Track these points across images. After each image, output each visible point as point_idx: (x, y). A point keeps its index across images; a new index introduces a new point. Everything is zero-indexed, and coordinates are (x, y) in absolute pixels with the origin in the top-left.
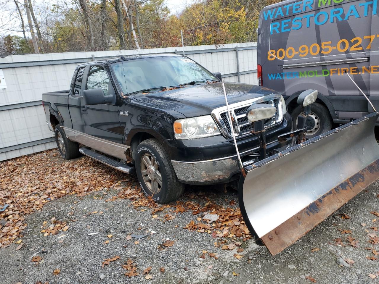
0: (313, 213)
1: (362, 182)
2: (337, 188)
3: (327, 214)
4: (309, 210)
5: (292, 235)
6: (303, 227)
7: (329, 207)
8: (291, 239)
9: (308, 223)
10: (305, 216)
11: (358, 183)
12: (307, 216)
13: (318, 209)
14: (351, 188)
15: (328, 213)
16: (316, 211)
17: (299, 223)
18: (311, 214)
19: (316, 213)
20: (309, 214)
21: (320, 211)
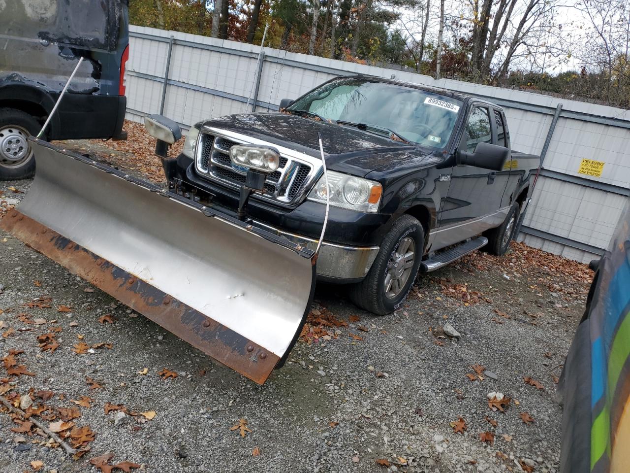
0: (56, 244)
1: (145, 303)
2: (110, 264)
3: (60, 261)
4: (58, 239)
5: (22, 232)
6: (33, 240)
7: (71, 260)
8: (17, 232)
9: (41, 242)
10: (49, 236)
11: (139, 295)
12: (49, 239)
13: (63, 248)
14: (121, 286)
15: (62, 262)
16: (60, 246)
17: (37, 234)
18: (54, 241)
19: (56, 247)
20: (52, 240)
21: (61, 251)
